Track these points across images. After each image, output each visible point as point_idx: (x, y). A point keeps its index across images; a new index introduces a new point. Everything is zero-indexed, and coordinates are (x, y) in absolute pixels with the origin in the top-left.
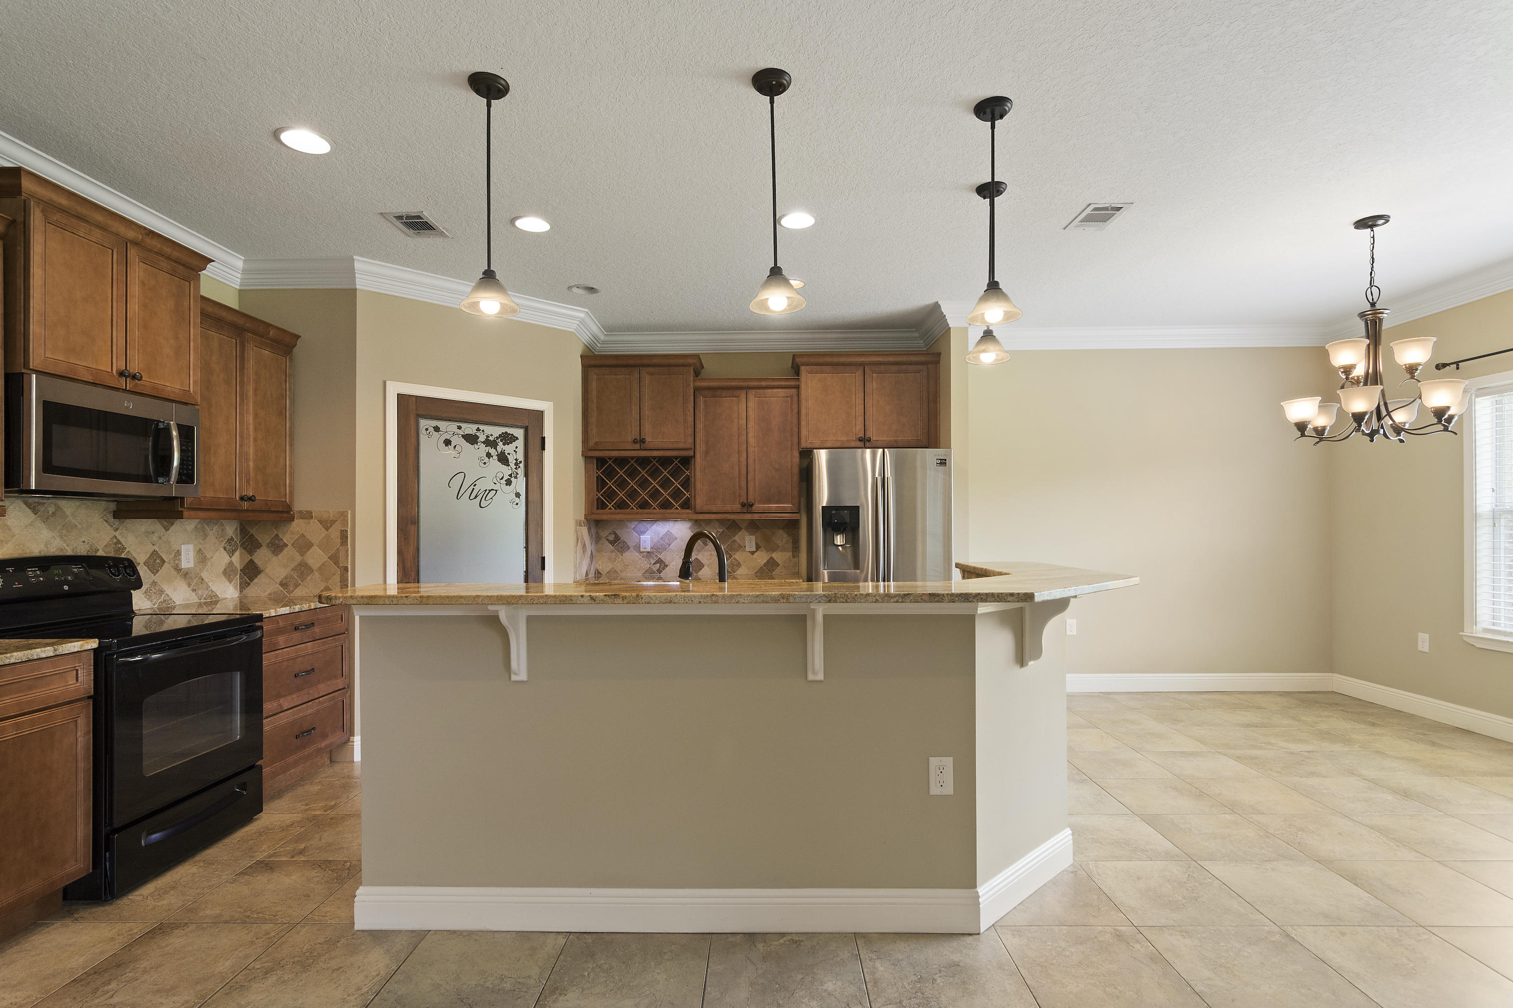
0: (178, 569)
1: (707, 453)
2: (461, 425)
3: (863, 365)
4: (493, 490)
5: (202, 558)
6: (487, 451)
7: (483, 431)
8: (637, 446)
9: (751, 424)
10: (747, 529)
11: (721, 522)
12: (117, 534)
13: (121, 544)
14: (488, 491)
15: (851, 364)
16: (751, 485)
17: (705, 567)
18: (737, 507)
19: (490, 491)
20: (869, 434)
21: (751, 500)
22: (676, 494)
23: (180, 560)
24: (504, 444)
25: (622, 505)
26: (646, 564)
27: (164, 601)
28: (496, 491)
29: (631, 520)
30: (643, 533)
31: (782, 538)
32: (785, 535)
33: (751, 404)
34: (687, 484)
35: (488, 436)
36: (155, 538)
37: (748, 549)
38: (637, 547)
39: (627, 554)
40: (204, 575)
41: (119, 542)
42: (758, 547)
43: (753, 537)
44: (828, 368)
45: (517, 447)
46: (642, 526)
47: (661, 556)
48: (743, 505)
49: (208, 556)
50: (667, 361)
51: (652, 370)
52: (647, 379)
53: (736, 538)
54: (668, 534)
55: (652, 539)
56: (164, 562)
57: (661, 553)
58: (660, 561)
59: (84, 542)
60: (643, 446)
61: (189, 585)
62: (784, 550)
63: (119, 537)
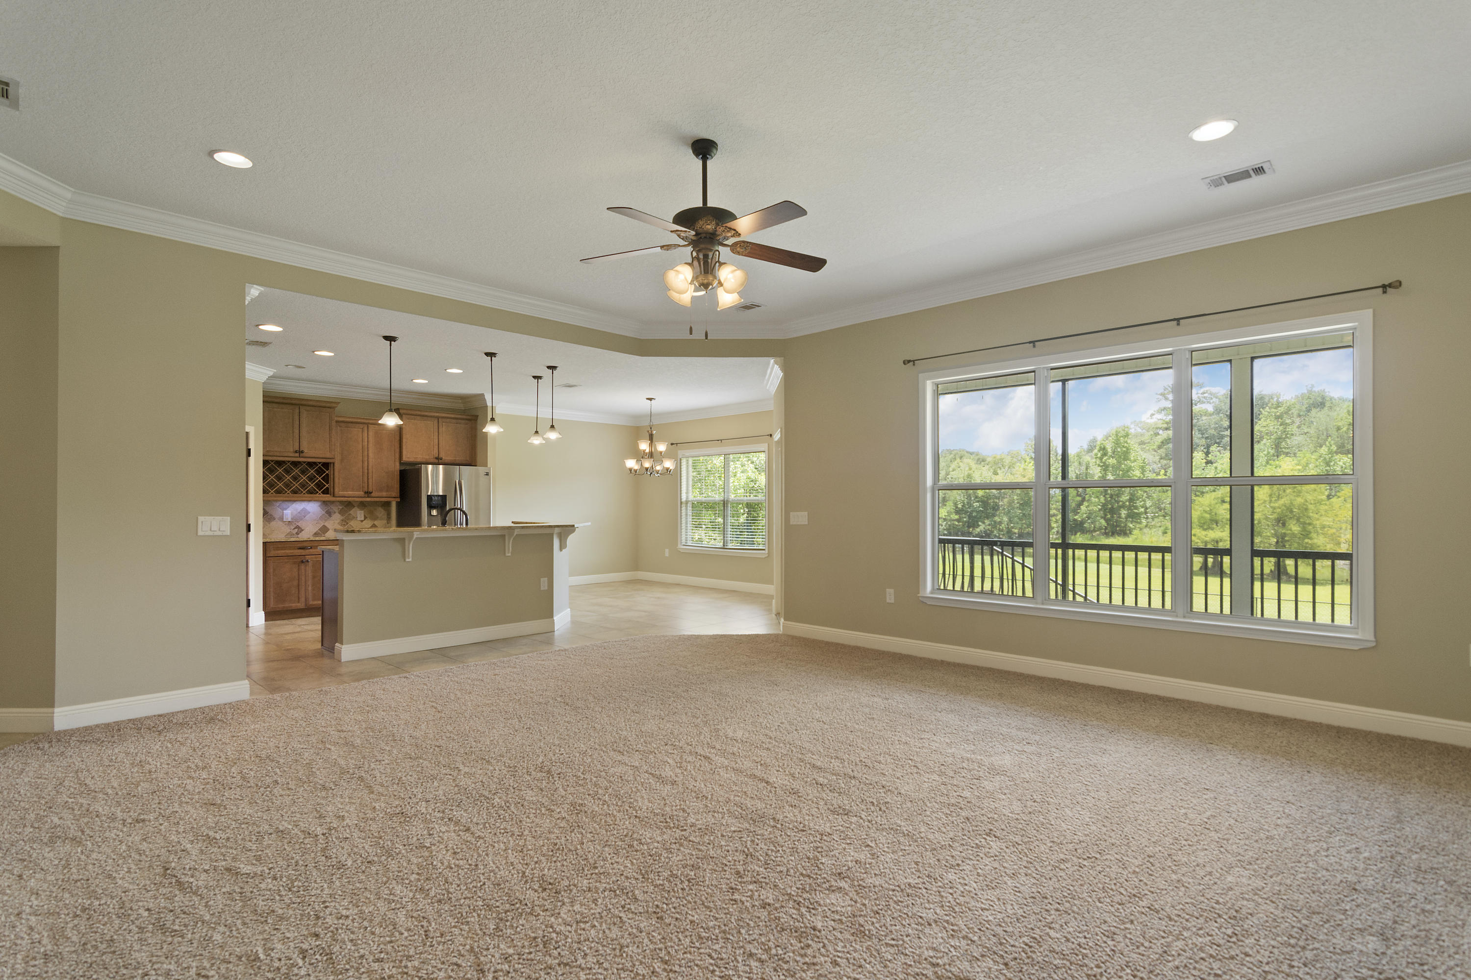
1: (342, 460)
3: (438, 418)
8: (297, 455)
9: (371, 445)
10: (358, 506)
11: (341, 502)
15: (431, 417)
16: (370, 480)
17: (330, 531)
18: (362, 493)
20: (441, 456)
21: (370, 490)
22: (319, 486)
25: (279, 492)
26: (287, 530)
29: (276, 501)
30: (286, 509)
31: (380, 512)
32: (382, 510)
33: (371, 433)
34: (326, 479)
37: (359, 519)
38: (281, 519)
39: (273, 523)
42: (365, 518)
43: (363, 512)
44: (418, 417)
46: (285, 505)
47: (299, 524)
48: (365, 493)
50: (318, 404)
51: (308, 408)
52: (304, 415)
53: (351, 512)
54: (304, 510)
55: (292, 513)
57: (298, 522)
58: (298, 527)
60: (301, 455)
62: (381, 519)
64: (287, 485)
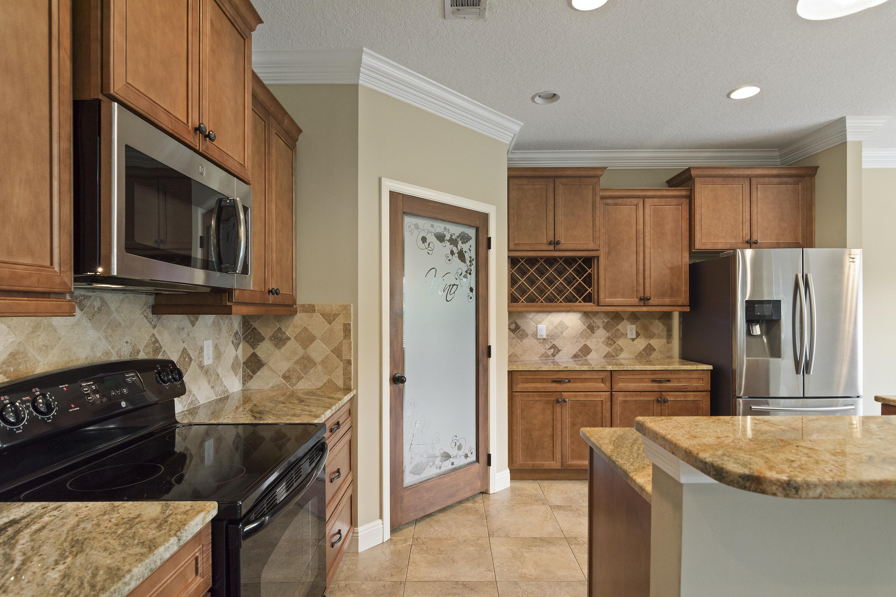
0: (201, 367)
1: (609, 253)
2: (434, 223)
3: (750, 178)
4: (455, 285)
5: (218, 355)
6: (451, 249)
7: (448, 230)
8: (552, 247)
9: (648, 229)
10: (628, 319)
11: (607, 313)
12: (155, 331)
13: (158, 342)
14: (452, 286)
15: (738, 176)
16: (647, 280)
17: (593, 352)
18: (635, 301)
19: (453, 285)
20: (754, 238)
21: (648, 295)
22: (580, 290)
23: (202, 357)
24: (462, 243)
25: (531, 300)
26: (542, 349)
27: (192, 401)
28: (457, 285)
29: (529, 312)
30: (540, 322)
31: (658, 327)
32: (661, 324)
33: (647, 211)
34: (589, 281)
35: (451, 236)
36: (184, 334)
37: (629, 336)
38: (535, 335)
39: (526, 341)
40: (219, 371)
41: (156, 341)
42: (638, 335)
43: (634, 327)
44: (720, 179)
45: (470, 247)
46: (539, 317)
47: (555, 343)
48: (641, 299)
49: (222, 351)
50: (578, 173)
51: (564, 180)
52: (560, 189)
53: (620, 327)
54: (561, 324)
55: (547, 328)
56: (191, 359)
57: (554, 339)
58: (554, 347)
59: (127, 342)
60: (558, 247)
61: (209, 382)
62: (659, 337)
63: (157, 335)
64: (541, 291)
